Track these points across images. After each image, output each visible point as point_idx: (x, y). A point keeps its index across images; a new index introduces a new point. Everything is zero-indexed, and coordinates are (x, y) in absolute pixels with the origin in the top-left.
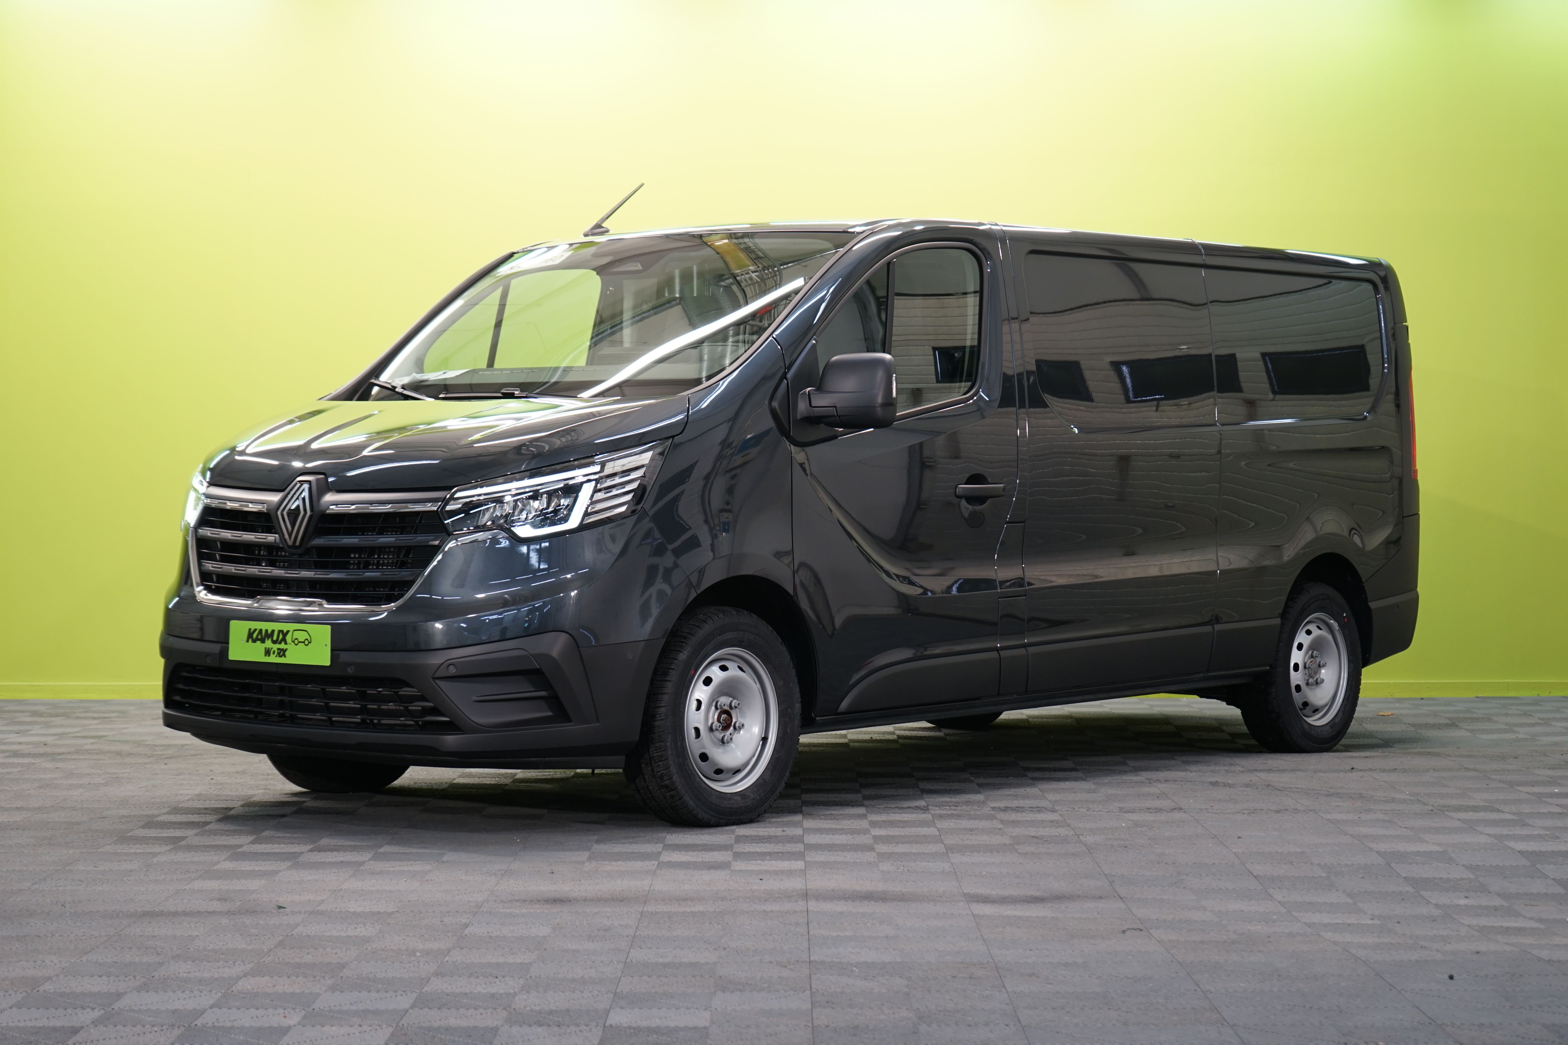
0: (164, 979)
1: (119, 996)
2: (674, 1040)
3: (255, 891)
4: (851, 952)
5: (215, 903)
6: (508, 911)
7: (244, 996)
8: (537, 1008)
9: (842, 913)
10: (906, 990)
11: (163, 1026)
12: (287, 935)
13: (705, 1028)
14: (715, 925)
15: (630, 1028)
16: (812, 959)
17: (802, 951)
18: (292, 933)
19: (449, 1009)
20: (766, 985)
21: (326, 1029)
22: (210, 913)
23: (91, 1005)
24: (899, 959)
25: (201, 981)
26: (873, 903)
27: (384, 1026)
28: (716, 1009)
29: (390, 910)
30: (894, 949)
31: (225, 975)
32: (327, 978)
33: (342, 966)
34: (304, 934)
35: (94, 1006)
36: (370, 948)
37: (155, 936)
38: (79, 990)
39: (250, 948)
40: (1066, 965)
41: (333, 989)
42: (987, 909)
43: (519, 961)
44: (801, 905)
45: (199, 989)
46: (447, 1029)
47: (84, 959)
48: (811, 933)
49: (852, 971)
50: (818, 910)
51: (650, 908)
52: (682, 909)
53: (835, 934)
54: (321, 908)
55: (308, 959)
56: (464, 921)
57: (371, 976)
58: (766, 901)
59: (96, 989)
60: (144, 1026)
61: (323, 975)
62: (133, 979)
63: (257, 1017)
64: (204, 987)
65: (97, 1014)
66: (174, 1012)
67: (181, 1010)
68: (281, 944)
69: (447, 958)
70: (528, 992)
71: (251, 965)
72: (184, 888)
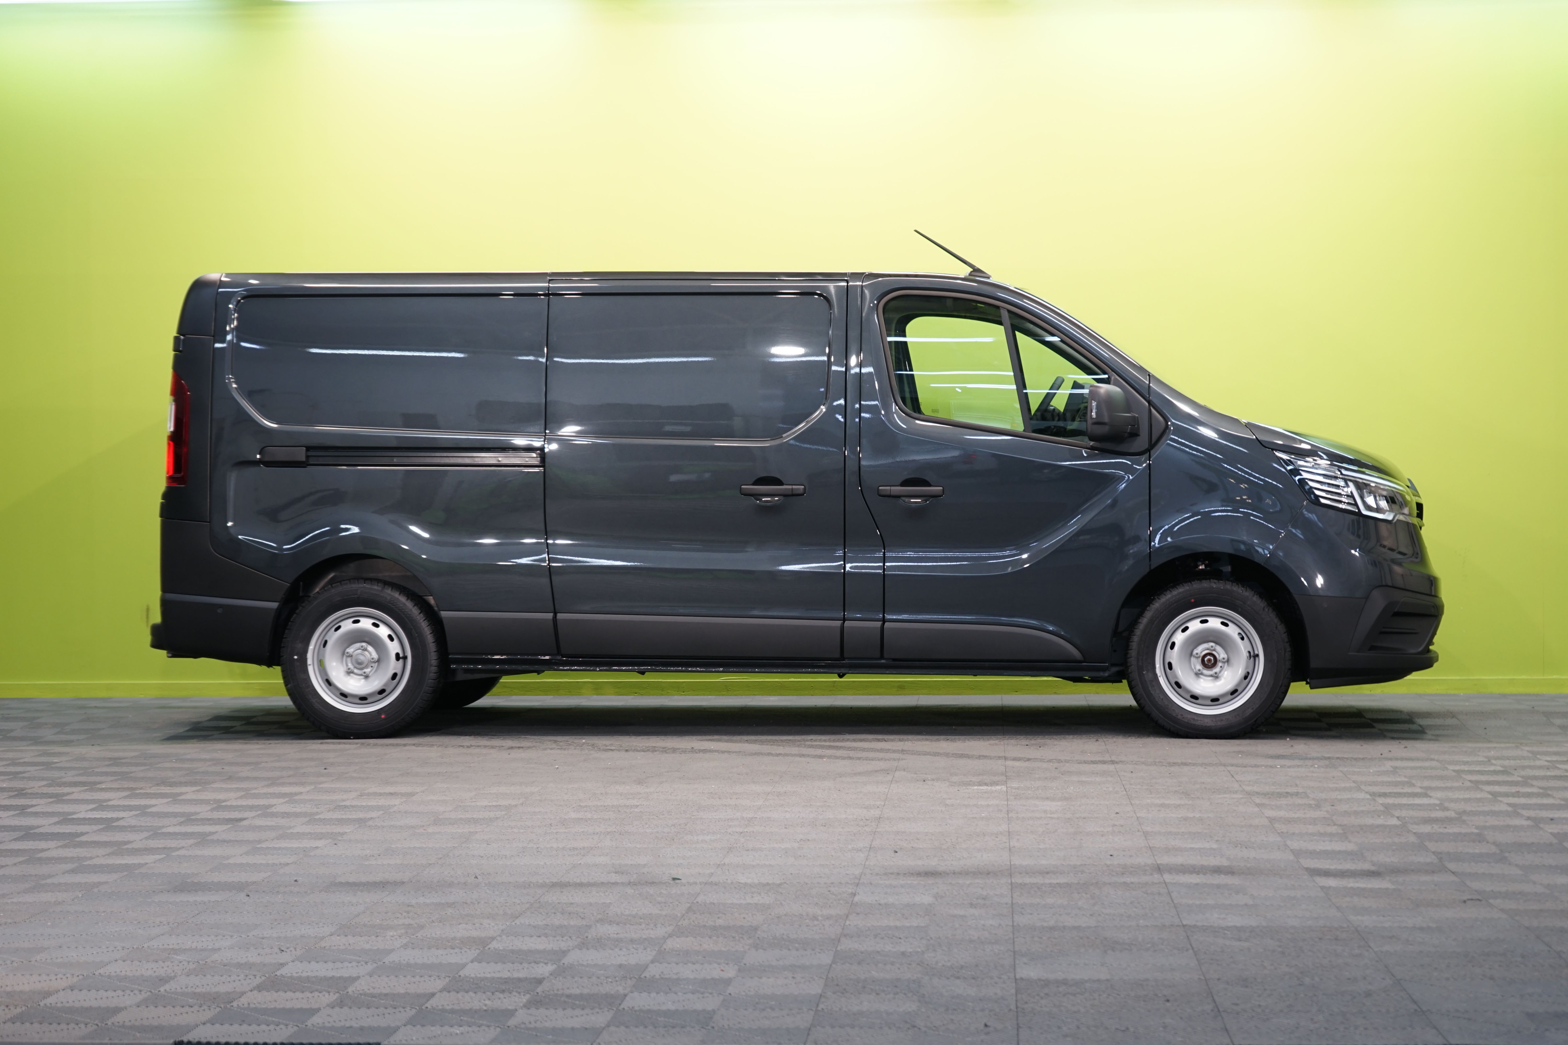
0: (598, 939)
1: (564, 953)
2: (1083, 990)
3: (645, 865)
4: (1219, 918)
5: (613, 875)
6: (886, 882)
7: (678, 953)
8: (949, 964)
9: (1197, 884)
10: (1280, 949)
11: (615, 977)
12: (693, 903)
13: (1107, 980)
14: (1084, 895)
15: (1040, 980)
16: (1184, 923)
17: (1173, 917)
18: (696, 900)
19: (868, 964)
20: (1149, 945)
21: (764, 979)
22: (613, 884)
23: (542, 960)
24: (1264, 924)
25: (632, 941)
26: (1223, 876)
27: (816, 978)
28: (1112, 965)
29: (778, 882)
30: (1257, 916)
31: (652, 936)
32: (745, 938)
33: (756, 929)
34: (708, 902)
35: (546, 961)
36: (773, 914)
37: (572, 903)
38: (525, 948)
39: (664, 913)
40: (1421, 929)
41: (756, 947)
42: (1332, 882)
43: (915, 925)
44: (1156, 877)
45: (634, 948)
46: (873, 981)
47: (517, 922)
48: (1175, 902)
49: (1225, 934)
50: (1174, 881)
51: (1018, 879)
52: (1047, 881)
53: (1198, 902)
54: (714, 879)
55: (720, 922)
56: (850, 891)
57: (785, 937)
58: (1123, 874)
59: (540, 947)
60: (598, 978)
61: (741, 936)
62: (569, 939)
63: (697, 971)
64: (638, 946)
65: (551, 968)
66: (620, 966)
67: (626, 965)
68: (689, 909)
69: (848, 923)
70: (935, 951)
71: (672, 928)
72: (579, 862)
